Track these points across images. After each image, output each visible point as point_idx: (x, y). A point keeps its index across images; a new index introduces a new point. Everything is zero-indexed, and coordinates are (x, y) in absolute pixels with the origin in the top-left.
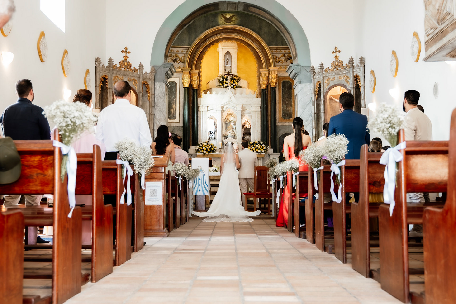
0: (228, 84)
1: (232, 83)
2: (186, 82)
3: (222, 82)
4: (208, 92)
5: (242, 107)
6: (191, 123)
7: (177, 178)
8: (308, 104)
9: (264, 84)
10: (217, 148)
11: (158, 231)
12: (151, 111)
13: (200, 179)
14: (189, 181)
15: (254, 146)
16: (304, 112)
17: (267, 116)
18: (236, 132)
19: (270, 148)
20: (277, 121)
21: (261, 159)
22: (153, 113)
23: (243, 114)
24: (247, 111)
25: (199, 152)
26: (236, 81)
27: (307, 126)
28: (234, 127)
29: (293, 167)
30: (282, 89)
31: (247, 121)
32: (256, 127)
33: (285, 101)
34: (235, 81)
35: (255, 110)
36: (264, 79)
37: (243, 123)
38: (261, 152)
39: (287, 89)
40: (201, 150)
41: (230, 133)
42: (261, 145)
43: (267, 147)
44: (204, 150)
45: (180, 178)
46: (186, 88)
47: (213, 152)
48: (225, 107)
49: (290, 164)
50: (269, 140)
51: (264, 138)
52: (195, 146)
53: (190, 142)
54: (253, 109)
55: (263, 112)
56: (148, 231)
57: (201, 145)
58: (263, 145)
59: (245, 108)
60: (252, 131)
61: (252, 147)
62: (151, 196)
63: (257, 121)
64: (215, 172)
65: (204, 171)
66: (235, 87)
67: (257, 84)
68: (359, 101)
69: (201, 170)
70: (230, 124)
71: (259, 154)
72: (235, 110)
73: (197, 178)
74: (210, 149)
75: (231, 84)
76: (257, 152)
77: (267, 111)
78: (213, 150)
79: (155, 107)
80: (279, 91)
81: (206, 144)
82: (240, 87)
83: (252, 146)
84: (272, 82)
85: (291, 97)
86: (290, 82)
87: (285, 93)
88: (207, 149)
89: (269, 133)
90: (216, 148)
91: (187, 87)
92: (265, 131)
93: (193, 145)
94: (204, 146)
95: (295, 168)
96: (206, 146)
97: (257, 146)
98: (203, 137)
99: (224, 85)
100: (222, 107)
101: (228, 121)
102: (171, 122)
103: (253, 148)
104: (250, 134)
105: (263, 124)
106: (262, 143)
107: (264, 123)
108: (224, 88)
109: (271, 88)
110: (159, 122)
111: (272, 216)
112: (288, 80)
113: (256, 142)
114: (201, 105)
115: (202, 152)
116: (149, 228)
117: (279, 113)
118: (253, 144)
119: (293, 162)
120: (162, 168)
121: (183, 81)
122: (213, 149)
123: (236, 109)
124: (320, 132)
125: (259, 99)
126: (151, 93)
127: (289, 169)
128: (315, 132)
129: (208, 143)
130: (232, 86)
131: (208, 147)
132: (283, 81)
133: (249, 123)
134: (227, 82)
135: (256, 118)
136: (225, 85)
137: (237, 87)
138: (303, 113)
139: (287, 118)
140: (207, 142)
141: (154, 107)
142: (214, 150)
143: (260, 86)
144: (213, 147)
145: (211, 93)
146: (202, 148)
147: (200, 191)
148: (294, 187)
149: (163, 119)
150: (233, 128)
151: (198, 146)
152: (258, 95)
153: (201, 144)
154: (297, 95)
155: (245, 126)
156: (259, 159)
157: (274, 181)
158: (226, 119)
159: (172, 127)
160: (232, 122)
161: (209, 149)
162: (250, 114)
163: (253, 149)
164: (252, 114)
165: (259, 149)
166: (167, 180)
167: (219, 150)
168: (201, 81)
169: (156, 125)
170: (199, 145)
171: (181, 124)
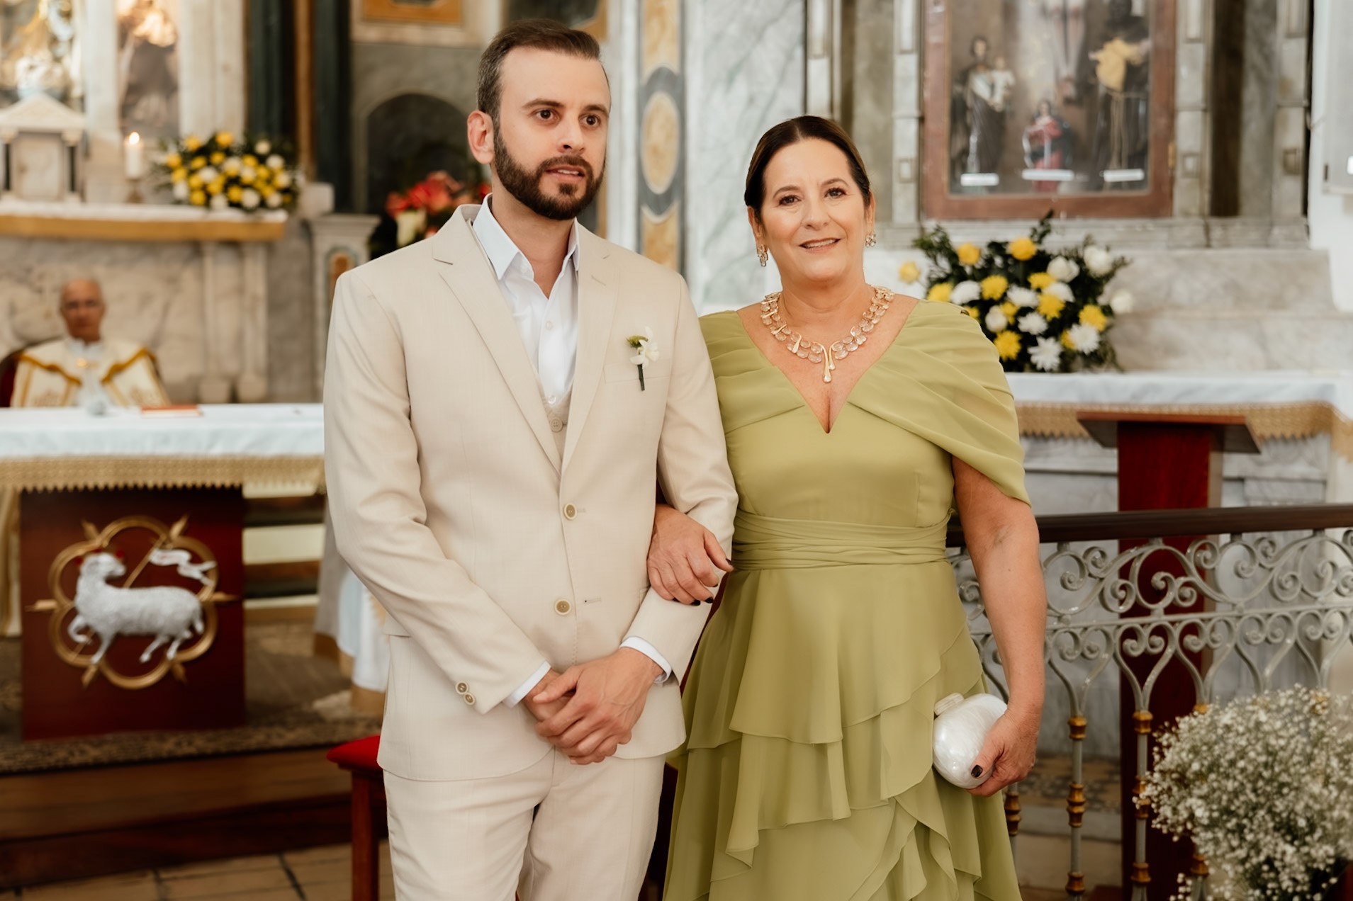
15: (210, 164)
18: (73, 64)
19: (309, 181)
20: (356, 14)
21: (261, 254)
28: (61, 30)
31: (152, 2)
32: (212, 43)
37: (123, 9)
38: (263, 204)
41: (32, 68)
42: (262, 160)
43: (297, 176)
51: (268, 115)
58: (275, 162)
60: (186, 66)
61: (199, 169)
70: (35, 10)
71: (249, 218)
76: (235, 205)
83: (199, 162)
89: (303, 89)
92: (276, 73)
97: (233, 165)
103: (207, 175)
104: (169, 87)
106: (262, 146)
107: (266, 13)
113: (224, 139)
118: (205, 151)
133: (162, 12)
150: (54, 40)
155: (138, 31)
163: (210, 188)
165: (249, 186)
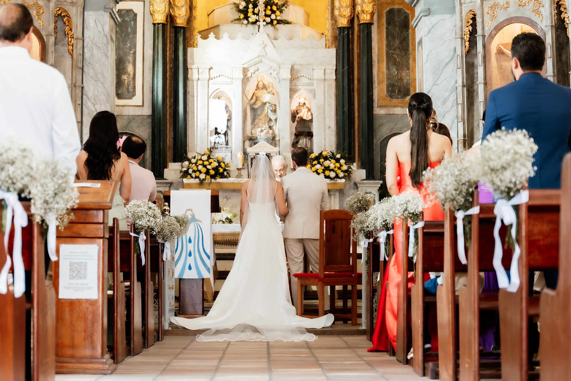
0: (258, 15)
1: (269, 12)
2: (158, 9)
3: (245, 12)
4: (212, 35)
5: (292, 69)
6: (170, 107)
7: (135, 237)
8: (447, 64)
9: (344, 15)
10: (232, 168)
11: (88, 360)
12: (76, 77)
13: (190, 241)
14: (164, 244)
15: (319, 163)
16: (438, 82)
17: (351, 91)
18: (276, 128)
19: (358, 168)
20: (375, 105)
21: (337, 194)
22: (79, 83)
23: (294, 87)
24: (304, 80)
25: (189, 176)
26: (278, 9)
27: (445, 114)
28: (273, 117)
29: (409, 209)
30: (387, 29)
31: (304, 104)
32: (325, 118)
33: (393, 57)
34: (274, 8)
35: (322, 77)
36: (344, 4)
37: (294, 108)
38: (337, 176)
39: (399, 28)
40: (194, 171)
41: (262, 131)
42: (338, 161)
43: (352, 166)
44: (200, 172)
45: (142, 237)
46: (159, 24)
47: (222, 176)
48: (252, 70)
49: (402, 202)
50: (357, 148)
51: (344, 144)
52: (180, 164)
53: (168, 153)
54: (318, 74)
55: (341, 83)
56: (67, 360)
57: (193, 161)
58: (342, 161)
59: (298, 71)
60: (315, 129)
61: (315, 165)
62: (72, 277)
63: (326, 104)
64: (227, 225)
65: (201, 222)
66: (275, 22)
67: (328, 15)
68: (564, 58)
69: (194, 219)
70: (263, 110)
71: (332, 181)
72: (276, 76)
73: (184, 237)
74: (216, 169)
75: (266, 16)
77: (351, 81)
78: (223, 173)
79: (85, 69)
80: (380, 33)
81: (205, 158)
82: (288, 23)
83: (315, 162)
84: (363, 12)
85: (408, 46)
86: (405, 12)
87: (394, 38)
88: (208, 170)
89: (356, 133)
90: (229, 167)
91: (162, 22)
92: (347, 128)
93: (175, 161)
94: (201, 162)
95: (413, 213)
96: (206, 163)
97: (327, 163)
98: (199, 142)
99: (250, 19)
100: (245, 71)
101: (259, 104)
102: (123, 106)
103: (318, 166)
104: (310, 135)
105: (341, 111)
106: (338, 156)
107: (343, 108)
108: (250, 26)
109: (360, 25)
110: (94, 104)
111: (360, 328)
112: (401, 7)
113: (324, 154)
114: (193, 64)
115: (197, 177)
116: (69, 352)
117: (379, 84)
118: (317, 158)
119: (410, 199)
120: (98, 211)
121: (151, 9)
122: (221, 170)
123: (277, 74)
124: (475, 130)
125: (333, 52)
126: (75, 36)
127: (399, 215)
128: (464, 129)
129: (211, 157)
130: (268, 20)
131: (210, 164)
132: (388, 9)
133: (307, 107)
134: (256, 11)
135: (325, 95)
136: (253, 18)
137: (279, 22)
138: (434, 84)
139: (398, 98)
140: (208, 152)
141: (83, 69)
142: (225, 173)
143: (333, 22)
144: (223, 165)
145: (217, 37)
146: (195, 168)
147: (190, 268)
148: (412, 258)
149: (102, 97)
150: (270, 120)
151: (186, 163)
152: (330, 41)
153: (195, 158)
154: (420, 42)
155: (299, 115)
156: (332, 193)
157: (366, 246)
158: (254, 98)
159: (126, 118)
160: (268, 105)
161: (213, 169)
162: (311, 87)
163: (319, 171)
164: (315, 87)
165: (332, 170)
166: (111, 241)
167: (237, 172)
168: (195, 8)
169: (87, 112)
170: (189, 160)
171: (147, 111)
